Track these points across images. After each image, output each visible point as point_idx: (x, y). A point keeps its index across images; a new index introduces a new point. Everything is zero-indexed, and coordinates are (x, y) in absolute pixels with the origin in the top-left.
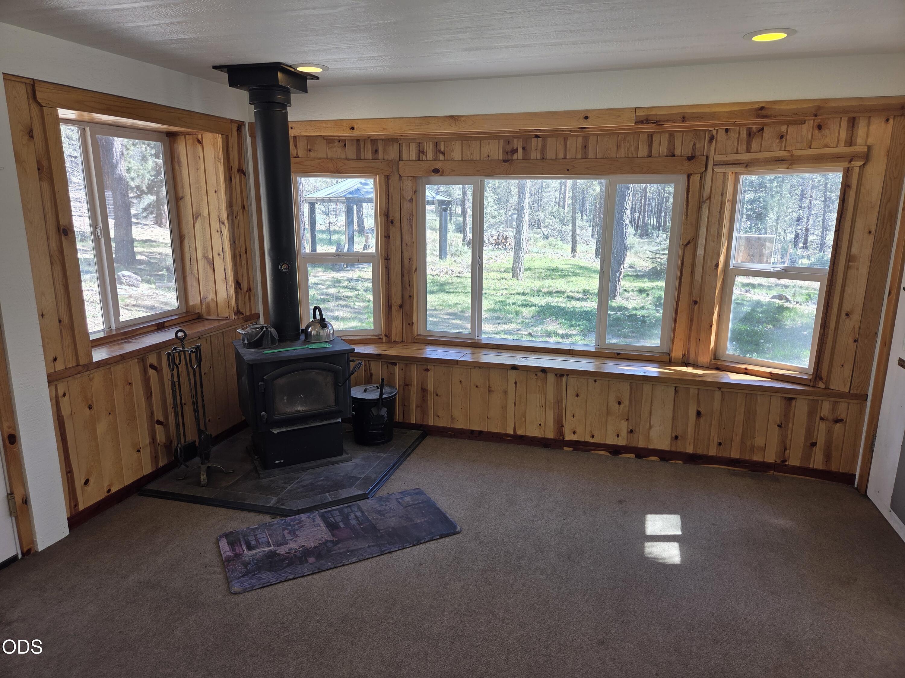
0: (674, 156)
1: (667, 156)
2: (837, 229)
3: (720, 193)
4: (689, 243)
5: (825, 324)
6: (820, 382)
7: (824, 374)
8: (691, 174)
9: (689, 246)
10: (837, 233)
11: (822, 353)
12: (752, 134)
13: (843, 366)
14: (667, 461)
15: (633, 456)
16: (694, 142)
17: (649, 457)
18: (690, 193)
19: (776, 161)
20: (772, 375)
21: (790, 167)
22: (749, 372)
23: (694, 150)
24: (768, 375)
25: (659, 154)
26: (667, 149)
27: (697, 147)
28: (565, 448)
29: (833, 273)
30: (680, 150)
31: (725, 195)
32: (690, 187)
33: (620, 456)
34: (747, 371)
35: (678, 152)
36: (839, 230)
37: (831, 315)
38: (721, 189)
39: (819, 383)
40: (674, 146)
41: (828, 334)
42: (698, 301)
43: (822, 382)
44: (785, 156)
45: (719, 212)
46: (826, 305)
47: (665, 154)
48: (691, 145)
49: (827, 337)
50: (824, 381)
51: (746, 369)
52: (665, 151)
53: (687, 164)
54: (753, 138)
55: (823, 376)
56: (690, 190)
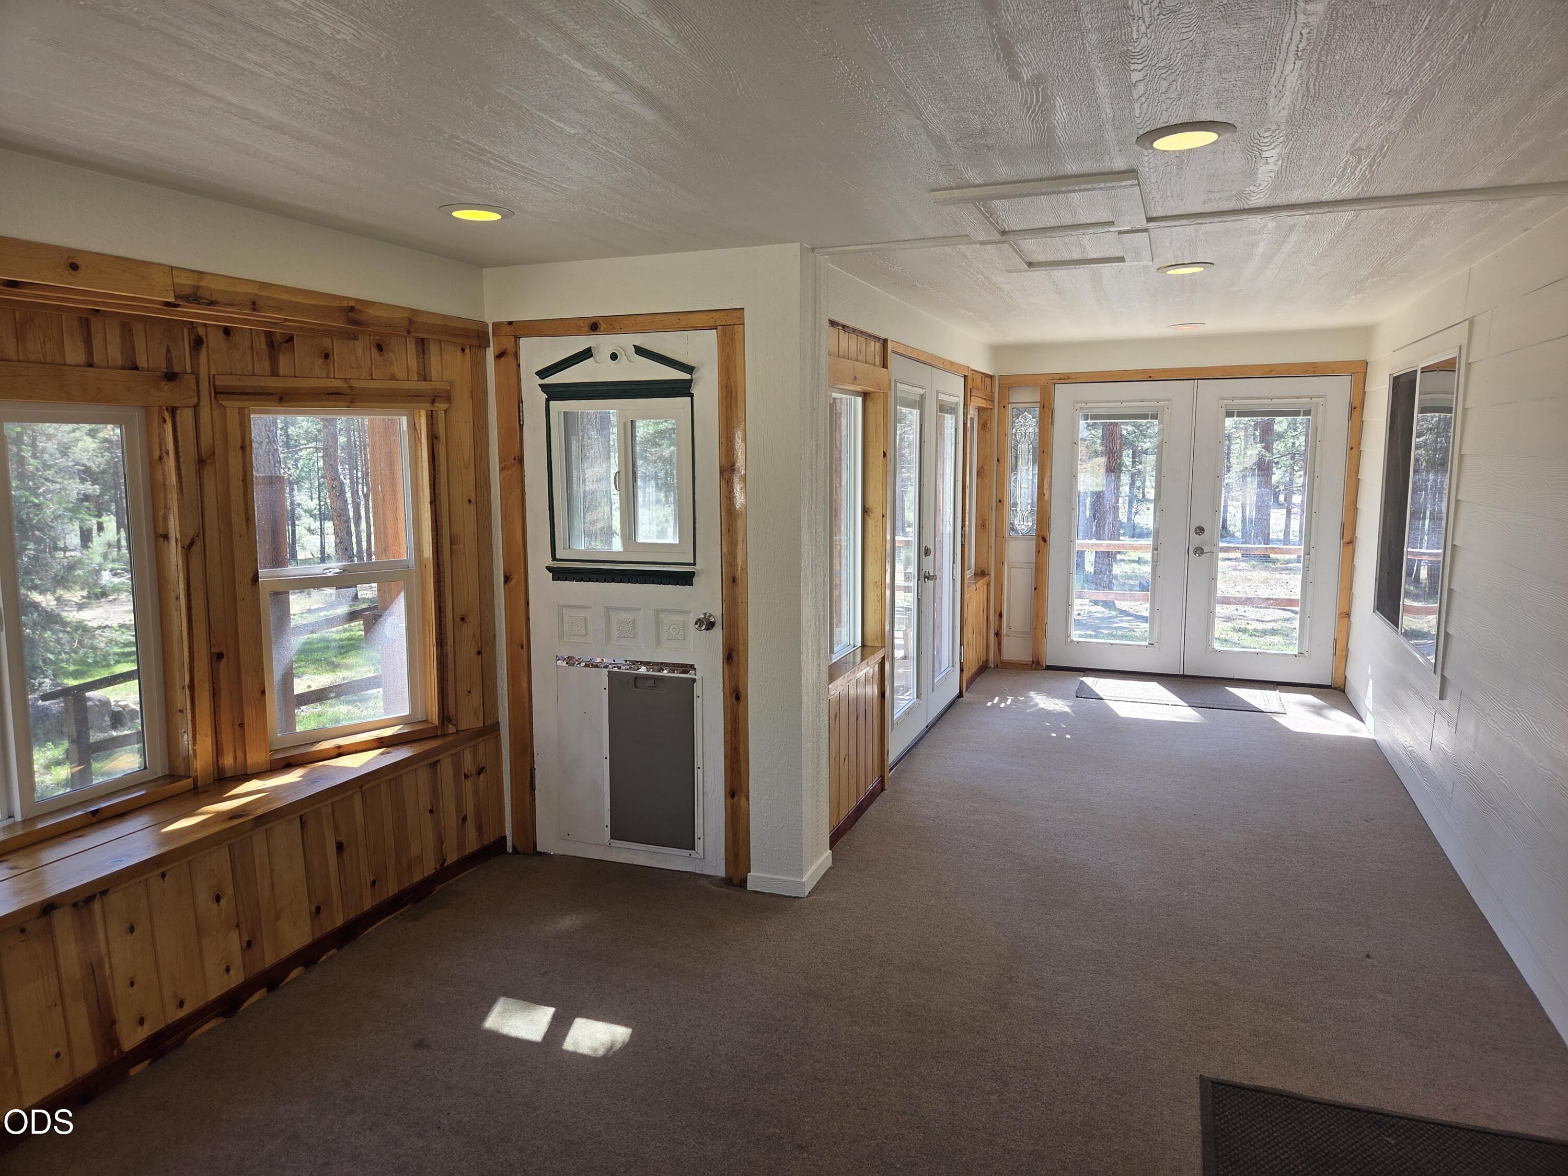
0: (136, 368)
1: (123, 368)
2: (433, 499)
3: (239, 445)
4: (192, 543)
5: (441, 639)
6: (450, 726)
7: (452, 713)
8: (177, 408)
9: (193, 548)
10: (433, 505)
11: (445, 682)
12: (276, 345)
13: (470, 692)
14: (315, 963)
15: (261, 993)
16: (168, 346)
17: (288, 976)
18: (180, 444)
19: (328, 394)
20: (382, 740)
21: (352, 405)
22: (345, 750)
23: (169, 360)
24: (376, 745)
25: (108, 361)
26: (122, 353)
27: (173, 356)
28: (133, 1072)
29: (438, 562)
30: (144, 358)
31: (248, 448)
32: (179, 433)
33: (242, 1009)
34: (341, 750)
35: (142, 361)
36: (435, 499)
37: (446, 624)
38: (239, 439)
39: (448, 727)
40: (134, 347)
41: (447, 653)
42: (224, 652)
43: (452, 725)
44: (340, 387)
45: (243, 481)
46: (438, 611)
47: (119, 362)
48: (164, 351)
49: (447, 656)
50: (454, 722)
51: (339, 747)
52: (119, 357)
53: (166, 387)
54: (279, 351)
55: (451, 715)
56: (180, 439)
